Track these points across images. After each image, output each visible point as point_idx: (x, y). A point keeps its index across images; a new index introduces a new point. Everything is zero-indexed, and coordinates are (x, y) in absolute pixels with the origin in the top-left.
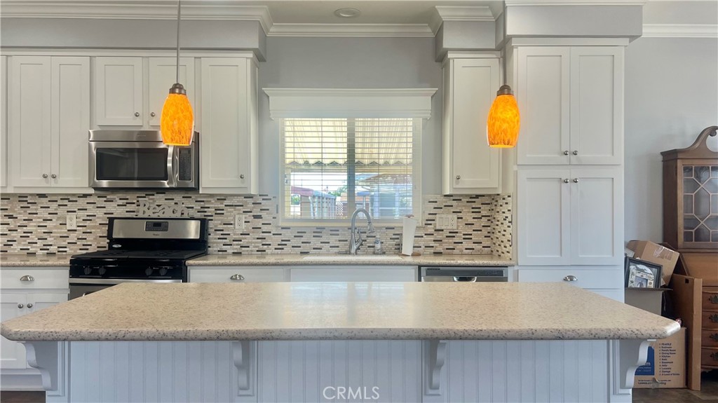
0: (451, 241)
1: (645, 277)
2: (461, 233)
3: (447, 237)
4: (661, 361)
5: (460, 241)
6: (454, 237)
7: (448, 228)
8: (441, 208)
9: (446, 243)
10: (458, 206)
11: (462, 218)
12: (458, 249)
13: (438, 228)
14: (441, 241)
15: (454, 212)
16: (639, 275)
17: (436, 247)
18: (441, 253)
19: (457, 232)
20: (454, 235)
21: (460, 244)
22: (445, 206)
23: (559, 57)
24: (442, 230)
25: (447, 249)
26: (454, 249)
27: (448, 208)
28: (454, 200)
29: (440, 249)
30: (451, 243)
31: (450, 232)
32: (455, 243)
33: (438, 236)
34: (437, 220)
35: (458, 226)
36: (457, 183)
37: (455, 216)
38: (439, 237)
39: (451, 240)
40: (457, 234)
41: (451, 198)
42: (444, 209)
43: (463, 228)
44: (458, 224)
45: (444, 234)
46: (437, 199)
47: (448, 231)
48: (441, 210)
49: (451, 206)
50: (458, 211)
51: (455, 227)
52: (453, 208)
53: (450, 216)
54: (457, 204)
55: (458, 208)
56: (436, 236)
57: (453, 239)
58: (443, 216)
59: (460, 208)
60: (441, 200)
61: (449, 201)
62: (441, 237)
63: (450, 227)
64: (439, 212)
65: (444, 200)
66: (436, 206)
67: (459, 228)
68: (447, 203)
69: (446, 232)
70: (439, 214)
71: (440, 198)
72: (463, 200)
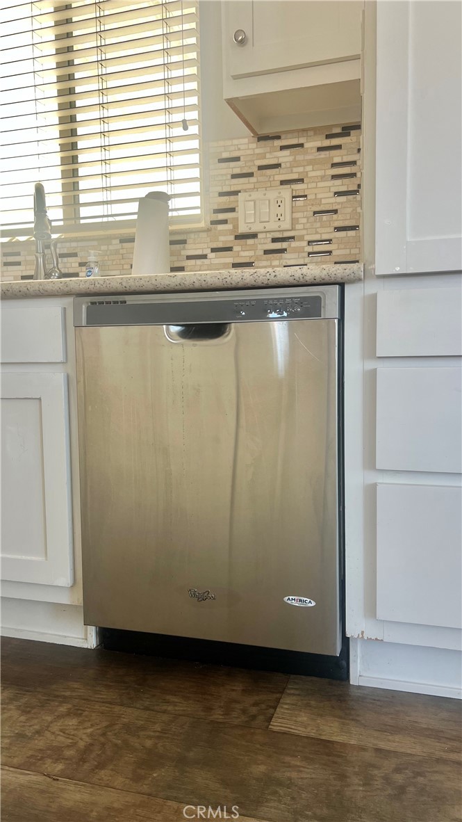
0: (275, 263)
2: (301, 238)
5: (300, 262)
6: (284, 251)
7: (269, 227)
8: (251, 175)
11: (304, 197)
13: (243, 229)
14: (252, 264)
15: (283, 183)
19: (291, 239)
20: (284, 245)
22: (261, 168)
24: (254, 236)
27: (269, 172)
28: (282, 148)
31: (274, 240)
33: (242, 252)
34: (240, 209)
35: (294, 221)
37: (286, 192)
38: (245, 256)
39: (276, 260)
40: (293, 244)
41: (276, 142)
42: (260, 176)
43: (308, 226)
44: (295, 215)
45: (259, 247)
46: (239, 149)
47: (269, 235)
48: (252, 180)
49: (278, 166)
50: (295, 176)
51: (286, 224)
52: (282, 171)
53: (272, 195)
54: (291, 158)
55: (295, 170)
56: (239, 252)
57: (281, 259)
58: (255, 195)
59: (301, 169)
60: (249, 152)
61: (270, 152)
62: (251, 253)
63: (273, 225)
64: (245, 187)
65: (257, 151)
66: (237, 171)
67: (298, 227)
68: (265, 158)
69: (262, 241)
70: (245, 191)
71: (246, 147)
72: (306, 145)
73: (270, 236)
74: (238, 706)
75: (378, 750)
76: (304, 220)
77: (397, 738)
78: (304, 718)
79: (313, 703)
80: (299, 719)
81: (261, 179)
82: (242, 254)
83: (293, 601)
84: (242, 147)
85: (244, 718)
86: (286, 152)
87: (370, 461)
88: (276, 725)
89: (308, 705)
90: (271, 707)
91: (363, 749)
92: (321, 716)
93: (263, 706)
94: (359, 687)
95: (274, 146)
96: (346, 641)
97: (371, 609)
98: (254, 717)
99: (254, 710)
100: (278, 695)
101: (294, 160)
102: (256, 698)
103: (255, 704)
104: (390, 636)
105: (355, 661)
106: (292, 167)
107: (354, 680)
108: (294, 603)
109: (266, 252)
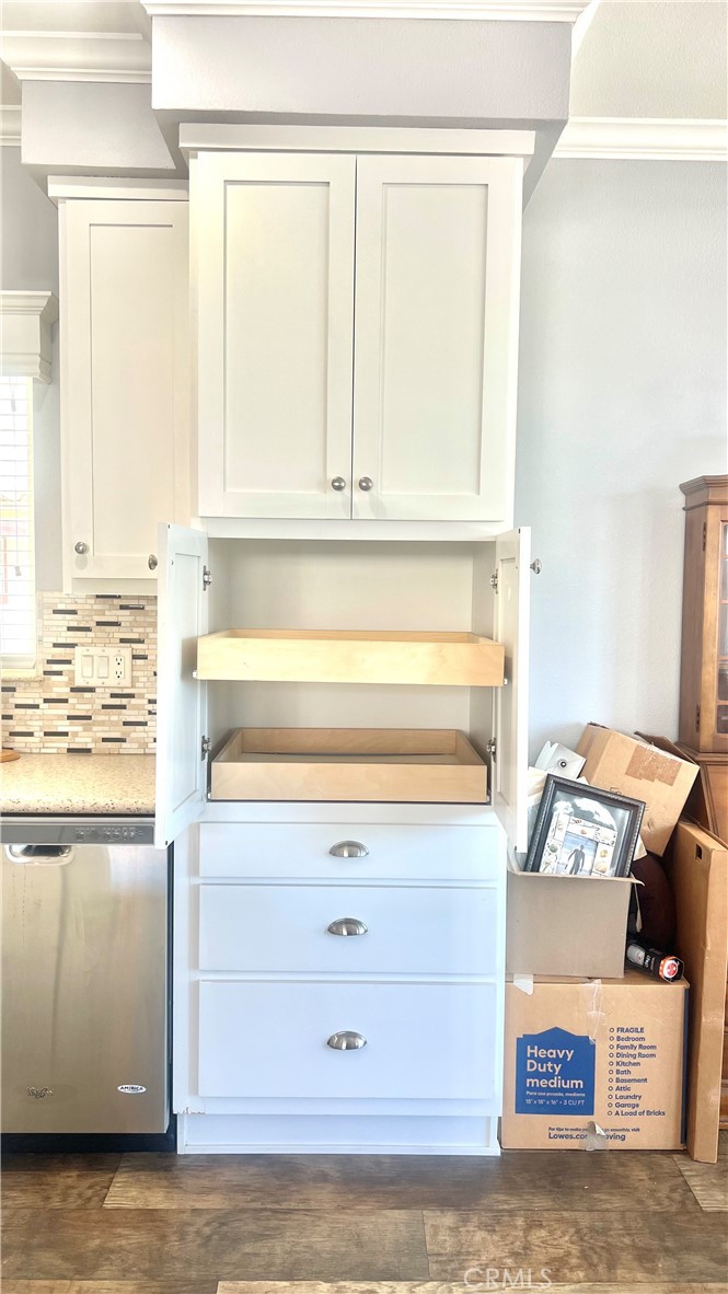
0: (114, 718)
1: (591, 833)
2: (142, 696)
3: (104, 707)
4: (615, 1076)
5: (141, 719)
6: (124, 707)
7: (108, 682)
8: (88, 629)
9: (102, 723)
10: (132, 626)
11: (145, 657)
12: (133, 741)
13: (79, 683)
14: (89, 718)
15: (122, 641)
16: (576, 829)
17: (76, 734)
18: (88, 751)
19: (131, 696)
20: (124, 701)
21: (141, 728)
22: (99, 624)
23: (323, 189)
24: (91, 690)
25: (104, 740)
26: (123, 740)
27: (108, 628)
28: (122, 607)
29: (83, 740)
30: (112, 724)
31: (113, 696)
32: (125, 724)
33: (79, 705)
34: (78, 662)
35: (134, 680)
36: (82, 565)
37: (126, 651)
38: (81, 710)
39: (115, 716)
40: (133, 701)
41: (116, 601)
42: (97, 632)
43: (147, 685)
44: (135, 674)
45: (97, 701)
46: (76, 603)
47: (107, 690)
48: (89, 634)
49: (116, 624)
50: (135, 636)
51: (127, 682)
52: (121, 629)
53: (112, 652)
54: (132, 618)
55: (135, 630)
56: (74, 704)
57: (120, 714)
58: (93, 650)
59: (141, 630)
60: (89, 607)
61: (109, 610)
62: (88, 707)
63: (112, 681)
64: (82, 640)
65: (95, 607)
66: (75, 624)
67: (137, 685)
68: (104, 615)
69: (101, 696)
70: (83, 645)
71: (84, 601)
72: (146, 608)
73: (110, 691)
74: (75, 1191)
75: (194, 1210)
76: (145, 679)
77: (210, 1197)
78: (134, 1193)
79: (143, 1178)
80: (130, 1194)
81: (99, 635)
82: (78, 706)
83: (125, 1089)
84: (79, 601)
85: (79, 1202)
86: (127, 612)
87: (194, 963)
88: (109, 1203)
89: (139, 1180)
90: (105, 1187)
91: (182, 1211)
92: (149, 1188)
93: (98, 1188)
94: (186, 1156)
95: (113, 605)
96: (173, 1118)
97: (194, 1088)
98: (89, 1199)
99: (89, 1193)
100: (111, 1175)
101: (135, 621)
102: (92, 1181)
103: (90, 1187)
104: (211, 1109)
105: (182, 1133)
106: (132, 627)
107: (180, 1151)
108: (127, 1091)
109: (105, 707)
